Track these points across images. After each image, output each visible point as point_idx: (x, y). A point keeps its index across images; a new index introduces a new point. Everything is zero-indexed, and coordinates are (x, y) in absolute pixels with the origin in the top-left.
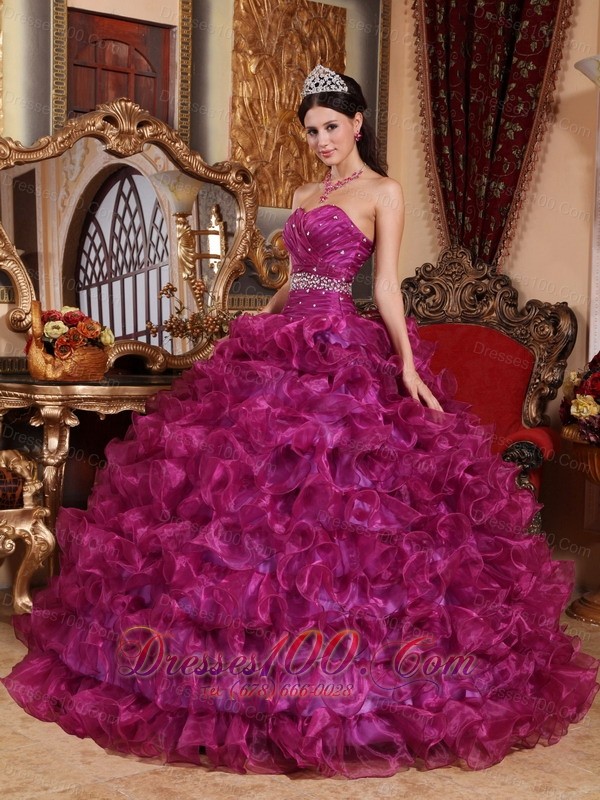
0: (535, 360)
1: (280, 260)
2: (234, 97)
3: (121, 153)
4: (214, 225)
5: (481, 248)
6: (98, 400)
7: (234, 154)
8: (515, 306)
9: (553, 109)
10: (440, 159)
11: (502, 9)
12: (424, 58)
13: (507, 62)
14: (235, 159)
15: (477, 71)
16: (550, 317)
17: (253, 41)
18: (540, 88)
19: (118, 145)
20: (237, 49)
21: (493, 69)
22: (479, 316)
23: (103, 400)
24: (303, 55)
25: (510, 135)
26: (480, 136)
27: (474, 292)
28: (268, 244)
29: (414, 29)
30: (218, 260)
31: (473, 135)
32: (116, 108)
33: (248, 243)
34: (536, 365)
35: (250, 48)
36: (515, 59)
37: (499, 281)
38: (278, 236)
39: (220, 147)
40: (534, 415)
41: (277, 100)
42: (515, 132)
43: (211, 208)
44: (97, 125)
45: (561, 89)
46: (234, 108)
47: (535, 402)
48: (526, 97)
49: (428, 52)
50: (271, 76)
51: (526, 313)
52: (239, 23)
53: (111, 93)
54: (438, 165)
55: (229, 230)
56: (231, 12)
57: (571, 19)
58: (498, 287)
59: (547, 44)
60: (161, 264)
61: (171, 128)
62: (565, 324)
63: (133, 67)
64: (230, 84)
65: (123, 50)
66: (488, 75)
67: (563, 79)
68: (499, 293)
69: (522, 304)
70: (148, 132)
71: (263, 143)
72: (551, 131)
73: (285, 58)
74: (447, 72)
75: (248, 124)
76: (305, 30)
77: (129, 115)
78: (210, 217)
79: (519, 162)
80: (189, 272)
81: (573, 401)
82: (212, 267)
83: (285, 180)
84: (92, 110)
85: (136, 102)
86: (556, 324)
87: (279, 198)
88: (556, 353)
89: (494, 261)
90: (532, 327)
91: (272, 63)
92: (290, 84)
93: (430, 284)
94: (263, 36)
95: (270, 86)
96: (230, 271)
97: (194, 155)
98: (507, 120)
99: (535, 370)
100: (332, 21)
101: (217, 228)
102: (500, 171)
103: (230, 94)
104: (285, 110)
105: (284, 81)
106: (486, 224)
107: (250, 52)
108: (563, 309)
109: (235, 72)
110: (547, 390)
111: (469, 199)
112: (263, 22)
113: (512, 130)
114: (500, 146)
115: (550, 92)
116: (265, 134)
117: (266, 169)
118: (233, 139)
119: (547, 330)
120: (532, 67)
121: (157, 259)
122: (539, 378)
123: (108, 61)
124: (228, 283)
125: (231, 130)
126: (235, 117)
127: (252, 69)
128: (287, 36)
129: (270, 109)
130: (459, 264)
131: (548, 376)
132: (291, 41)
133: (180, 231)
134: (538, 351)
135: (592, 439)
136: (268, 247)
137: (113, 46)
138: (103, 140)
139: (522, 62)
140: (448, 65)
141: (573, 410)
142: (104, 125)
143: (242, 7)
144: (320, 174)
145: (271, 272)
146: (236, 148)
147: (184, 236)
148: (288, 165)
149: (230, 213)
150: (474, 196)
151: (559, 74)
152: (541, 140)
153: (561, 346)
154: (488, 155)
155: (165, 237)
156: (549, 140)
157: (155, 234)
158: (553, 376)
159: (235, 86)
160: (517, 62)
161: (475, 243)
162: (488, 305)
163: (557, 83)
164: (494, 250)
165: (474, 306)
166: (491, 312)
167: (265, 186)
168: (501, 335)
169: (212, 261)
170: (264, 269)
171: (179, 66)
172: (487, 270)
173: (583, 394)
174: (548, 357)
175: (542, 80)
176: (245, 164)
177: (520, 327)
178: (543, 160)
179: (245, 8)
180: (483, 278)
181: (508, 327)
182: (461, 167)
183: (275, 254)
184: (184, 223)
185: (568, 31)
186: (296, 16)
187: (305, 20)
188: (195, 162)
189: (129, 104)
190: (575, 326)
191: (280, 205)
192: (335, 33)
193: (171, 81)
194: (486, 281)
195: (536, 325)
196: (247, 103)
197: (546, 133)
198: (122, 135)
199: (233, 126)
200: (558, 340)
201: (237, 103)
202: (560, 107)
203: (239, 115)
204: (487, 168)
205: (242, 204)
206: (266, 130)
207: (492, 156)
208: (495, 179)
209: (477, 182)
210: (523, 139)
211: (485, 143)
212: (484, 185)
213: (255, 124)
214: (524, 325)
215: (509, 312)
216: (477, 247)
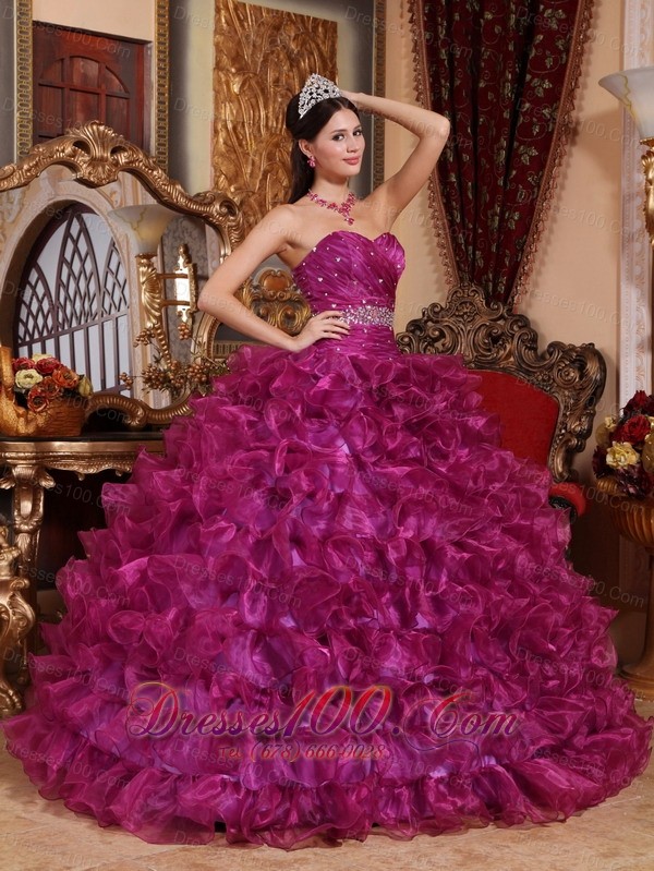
0: (559, 408)
1: (269, 301)
2: (216, 120)
3: (93, 183)
4: (181, 267)
5: (495, 286)
6: (76, 457)
7: (217, 183)
8: (535, 349)
9: (572, 132)
10: (445, 188)
11: (512, 22)
12: (424, 76)
13: (519, 80)
14: (218, 188)
15: (485, 90)
16: (576, 360)
17: (237, 58)
18: (557, 108)
19: (90, 173)
20: (218, 67)
21: (504, 87)
22: (495, 361)
23: (83, 458)
24: (291, 74)
25: (525, 160)
26: (491, 161)
27: (489, 335)
28: (255, 283)
29: (412, 45)
30: (187, 308)
31: (483, 160)
32: (87, 133)
34: (561, 414)
35: (232, 66)
36: (528, 77)
37: (516, 322)
39: (201, 175)
40: (560, 469)
41: (262, 123)
42: (531, 157)
43: (178, 249)
44: (66, 151)
45: (581, 109)
46: (216, 132)
47: (561, 455)
48: (541, 118)
49: (429, 70)
50: (256, 97)
51: (548, 356)
52: (220, 39)
53: (80, 116)
54: (443, 195)
55: (199, 272)
56: (212, 27)
57: (589, 33)
58: (515, 328)
59: (564, 60)
60: (119, 314)
61: (147, 155)
62: (592, 368)
63: (103, 87)
64: (211, 106)
65: (92, 69)
66: (498, 95)
67: (582, 98)
68: (517, 335)
69: (543, 346)
70: (123, 158)
71: (249, 171)
72: (571, 155)
73: (270, 77)
74: (452, 91)
75: (232, 150)
76: (293, 46)
77: (102, 140)
78: (177, 259)
79: (536, 190)
80: (154, 321)
81: (609, 450)
82: (180, 315)
84: (59, 135)
85: (108, 125)
86: (582, 369)
88: (584, 399)
89: (510, 299)
90: (555, 371)
91: (257, 83)
92: (277, 106)
93: (438, 326)
94: (247, 53)
95: (255, 107)
97: (174, 185)
98: (521, 143)
99: (560, 419)
100: (321, 35)
101: (186, 271)
102: (514, 200)
103: (211, 116)
104: (272, 135)
105: (271, 103)
106: (500, 258)
107: (233, 70)
108: (589, 350)
109: (217, 92)
110: (575, 442)
111: (480, 231)
112: (247, 37)
113: (528, 154)
114: (514, 172)
115: (568, 112)
116: (250, 161)
117: (252, 200)
118: (216, 167)
119: (572, 374)
120: (547, 85)
121: (113, 307)
122: (565, 428)
123: (76, 81)
124: (212, 327)
125: (214, 156)
126: (217, 142)
127: (236, 88)
128: (273, 52)
129: (256, 132)
130: (471, 304)
131: (574, 426)
132: (278, 57)
133: (144, 274)
134: (563, 398)
135: (631, 490)
136: (256, 288)
137: (82, 63)
138: (73, 167)
139: (536, 80)
140: (452, 84)
141: (609, 460)
142: (74, 151)
143: (223, 20)
146: (219, 177)
147: (149, 280)
148: (277, 195)
149: (200, 254)
150: (486, 228)
151: (578, 91)
152: (560, 165)
153: (589, 391)
154: (501, 183)
155: (122, 283)
156: (568, 165)
157: (110, 280)
158: (580, 425)
159: (217, 108)
160: (531, 81)
161: (487, 281)
162: (505, 347)
163: (576, 102)
164: (510, 287)
165: (489, 350)
166: (508, 356)
167: (252, 219)
169: (180, 308)
171: (155, 86)
172: (503, 310)
173: (619, 441)
174: (575, 404)
175: (559, 99)
176: (229, 195)
177: (541, 372)
178: (563, 187)
179: (227, 22)
180: (499, 319)
181: (528, 373)
182: (470, 196)
183: (264, 295)
184: (149, 265)
185: (586, 46)
186: (282, 31)
187: (293, 34)
188: (175, 192)
189: (102, 128)
190: (603, 369)
192: (325, 49)
193: (146, 103)
194: (501, 322)
195: (560, 370)
196: (230, 126)
197: (565, 158)
198: (94, 162)
199: (215, 152)
200: (585, 385)
201: (220, 126)
202: (580, 128)
203: (221, 140)
204: (500, 197)
205: (227, 239)
206: (251, 156)
207: (505, 183)
208: (509, 209)
209: (489, 212)
210: (540, 164)
211: (498, 168)
212: (496, 214)
213: (240, 150)
214: (546, 370)
215: (529, 355)
216: (491, 284)
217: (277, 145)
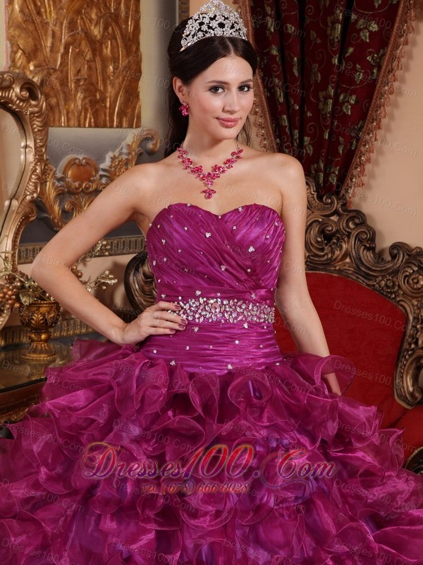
0: (408, 318)
1: (74, 194)
5: (326, 176)
7: (13, 61)
8: (372, 249)
14: (15, 67)
22: (330, 262)
25: (365, 36)
26: (324, 35)
27: (322, 232)
28: (59, 175)
31: (313, 34)
33: (39, 178)
34: (410, 327)
37: (352, 219)
38: (72, 163)
40: (411, 389)
42: (371, 32)
47: (411, 372)
51: (388, 258)
58: (351, 225)
68: (354, 233)
69: (383, 247)
71: (49, 44)
72: (418, 32)
75: (30, 19)
79: (376, 71)
83: (77, 91)
87: (70, 115)
89: (344, 192)
90: (401, 277)
96: (19, 219)
98: (361, 16)
99: (410, 332)
102: (351, 82)
106: (333, 145)
111: (309, 114)
113: (367, 30)
114: (351, 50)
116: (50, 33)
117: (53, 78)
118: (11, 39)
119: (421, 282)
122: (416, 343)
124: (16, 234)
125: (9, 27)
126: (13, 10)
134: (411, 308)
136: (59, 180)
144: (117, 81)
145: (64, 212)
146: (16, 52)
150: (317, 112)
152: (406, 43)
154: (336, 61)
156: (414, 44)
161: (318, 170)
162: (341, 248)
164: (342, 179)
165: (322, 250)
166: (345, 256)
167: (53, 101)
168: (360, 287)
170: (56, 208)
172: (337, 205)
176: (28, 73)
177: (383, 277)
178: (407, 69)
180: (332, 214)
181: (367, 276)
182: (297, 74)
183: (69, 187)
191: (72, 123)
194: (334, 218)
195: (406, 276)
197: (412, 35)
199: (11, 23)
203: (17, 7)
204: (334, 77)
205: (28, 128)
206: (51, 27)
207: (340, 61)
208: (345, 91)
209: (321, 95)
210: (382, 41)
211: (332, 45)
212: (330, 98)
213: (38, 20)
214: (389, 274)
215: (367, 257)
216: (322, 175)
217: (78, 12)
